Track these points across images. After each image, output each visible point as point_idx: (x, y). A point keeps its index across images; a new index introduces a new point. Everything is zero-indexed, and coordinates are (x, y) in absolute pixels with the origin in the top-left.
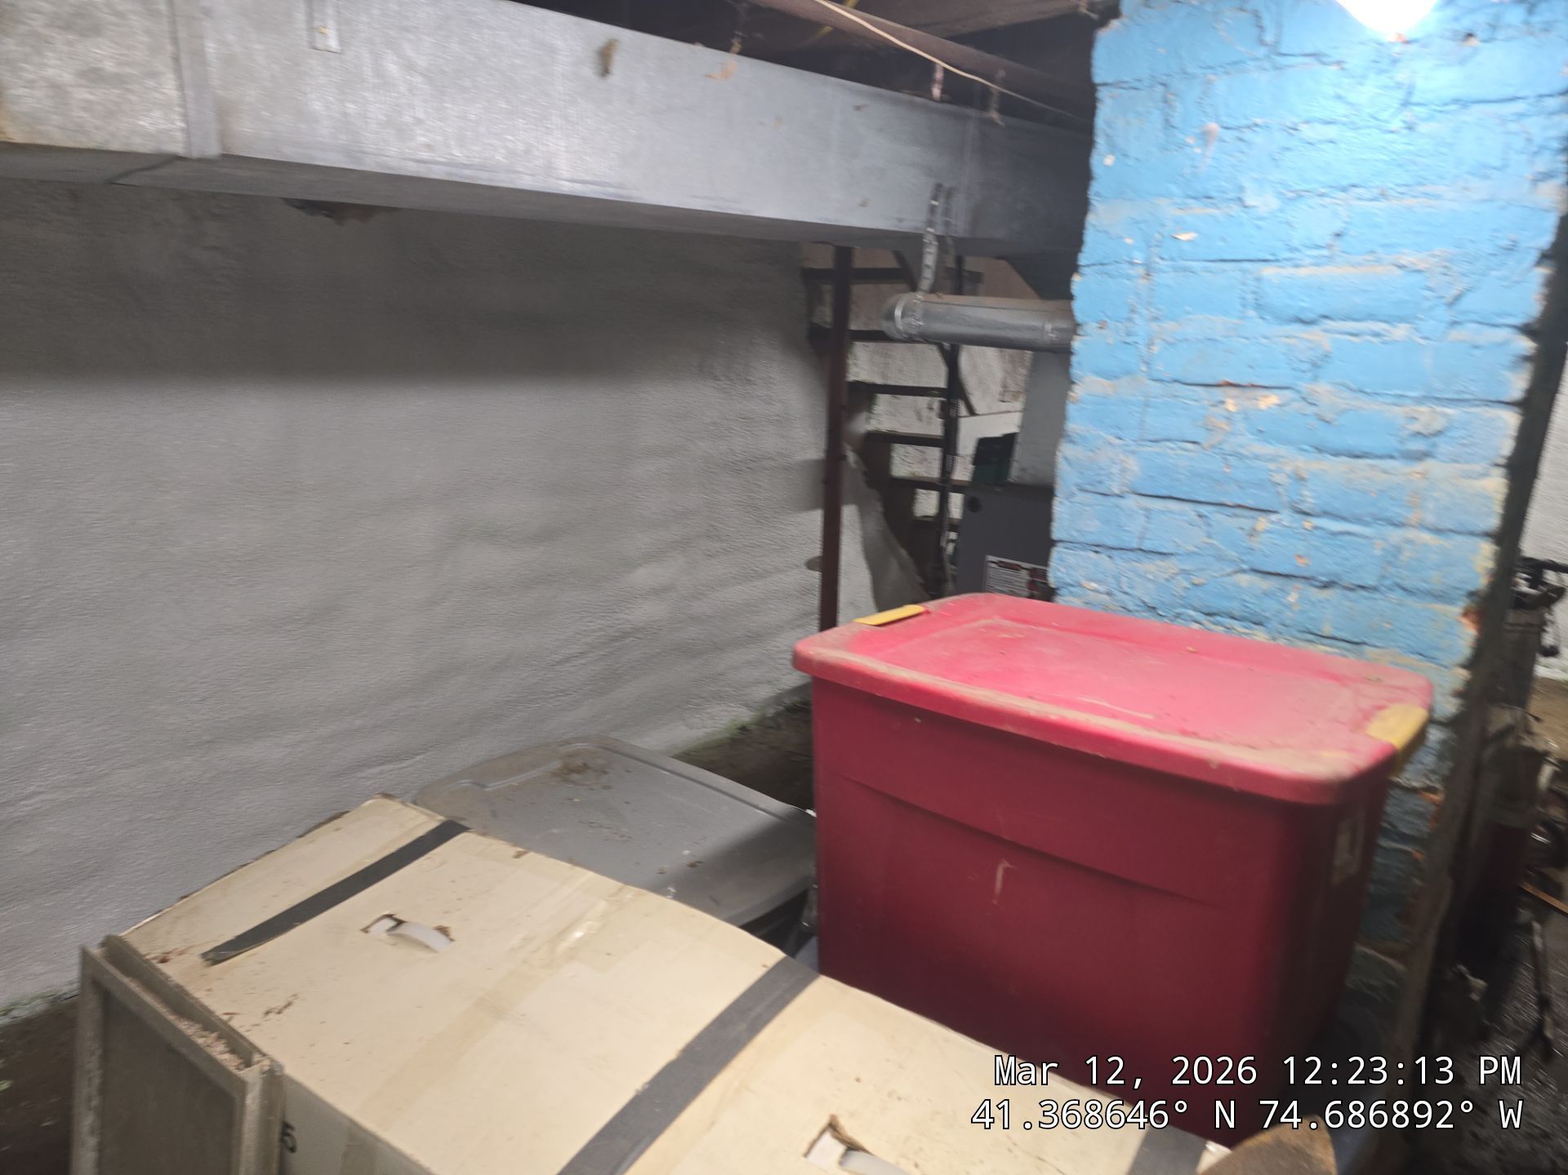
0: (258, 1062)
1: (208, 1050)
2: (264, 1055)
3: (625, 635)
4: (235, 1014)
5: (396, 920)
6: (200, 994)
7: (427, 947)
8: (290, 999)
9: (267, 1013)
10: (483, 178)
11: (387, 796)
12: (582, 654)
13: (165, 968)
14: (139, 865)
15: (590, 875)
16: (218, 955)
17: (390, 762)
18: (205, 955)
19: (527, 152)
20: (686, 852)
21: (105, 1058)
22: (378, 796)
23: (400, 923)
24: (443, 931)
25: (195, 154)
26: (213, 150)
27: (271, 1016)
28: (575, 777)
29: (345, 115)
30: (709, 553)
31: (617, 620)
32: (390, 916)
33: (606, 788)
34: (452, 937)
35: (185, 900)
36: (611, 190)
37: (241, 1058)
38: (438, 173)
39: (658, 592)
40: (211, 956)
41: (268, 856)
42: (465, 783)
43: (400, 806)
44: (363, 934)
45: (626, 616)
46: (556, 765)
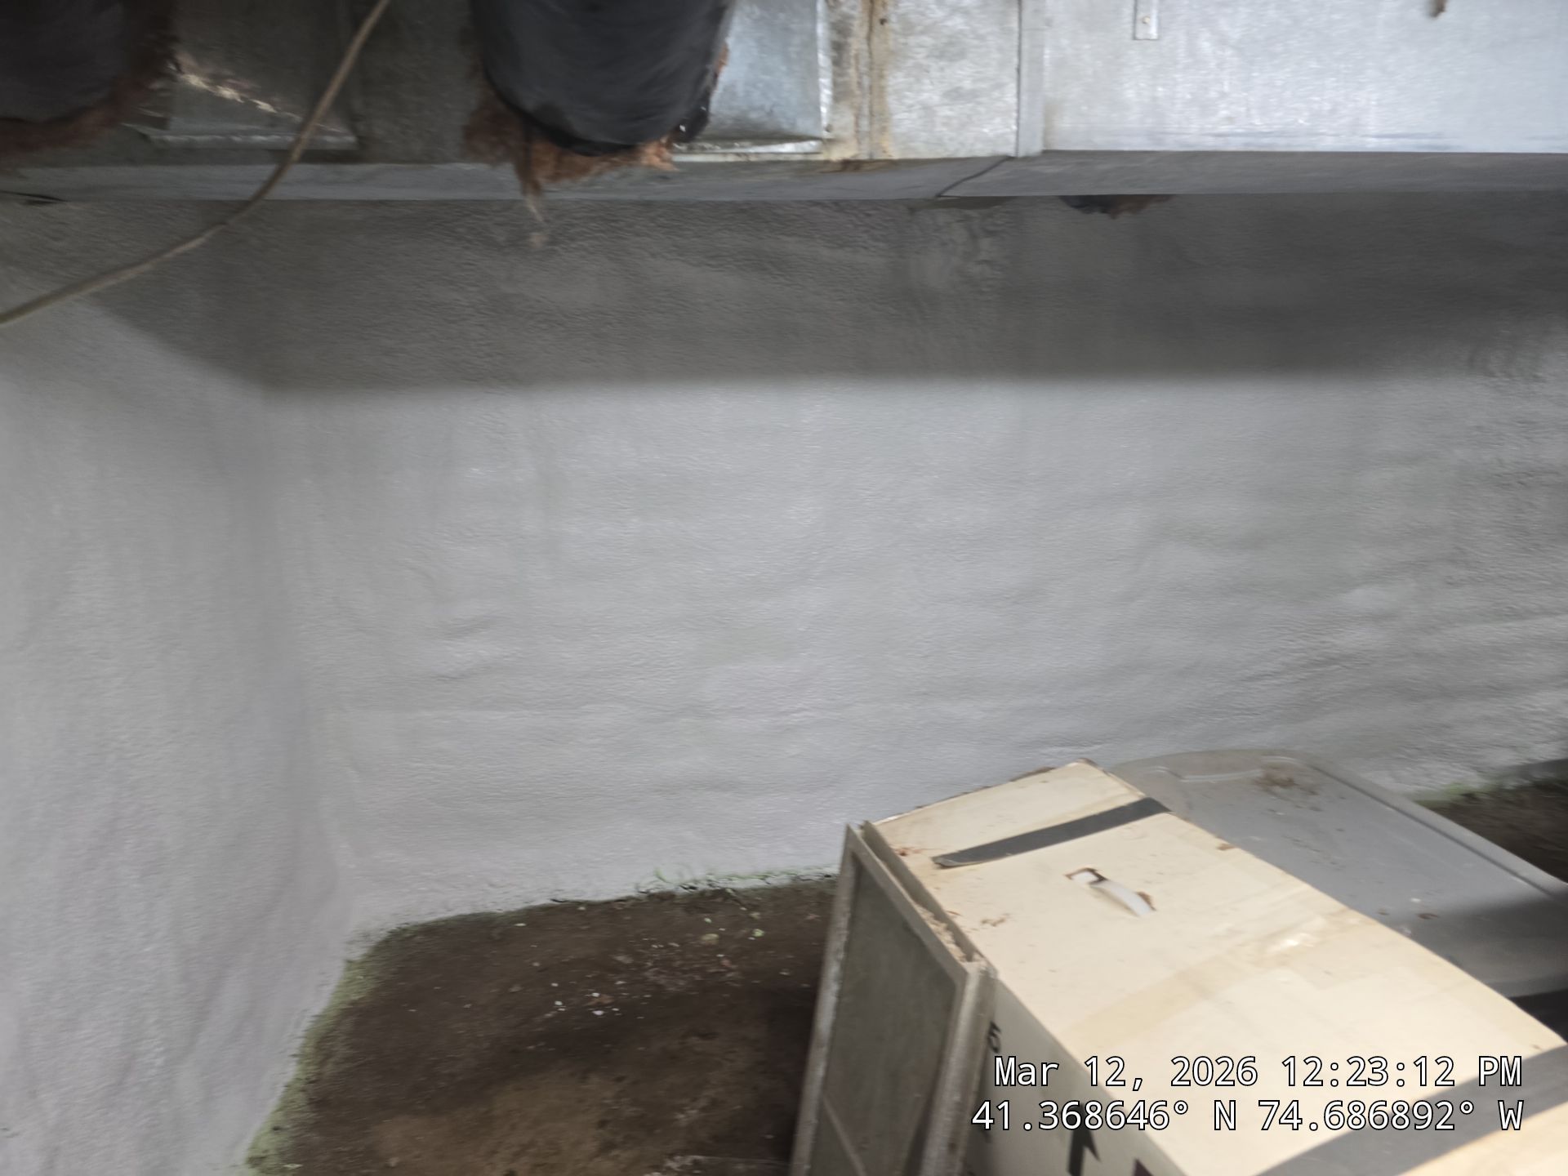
0: (978, 961)
1: (938, 936)
2: (982, 956)
3: (1332, 661)
4: (957, 914)
5: (1098, 875)
6: (930, 887)
7: (1127, 908)
8: (1003, 916)
9: (984, 922)
10: (1282, 145)
11: (1090, 762)
12: (1275, 674)
13: (904, 859)
14: (863, 785)
15: (1305, 887)
16: (946, 862)
17: (1070, 745)
18: (934, 859)
19: (1333, 111)
20: (1416, 900)
21: (853, 922)
22: (1081, 760)
23: (1101, 879)
24: (1145, 898)
25: (1021, 154)
26: (1036, 147)
27: (987, 925)
28: (1278, 789)
29: (1154, 99)
30: (1450, 581)
31: (1324, 642)
32: (1092, 871)
33: (1316, 809)
34: (1155, 906)
35: (920, 810)
36: (1425, 142)
37: (964, 952)
38: (1235, 145)
39: (1378, 618)
40: (940, 861)
41: (984, 791)
42: (1162, 769)
43: (1103, 775)
44: (1067, 879)
45: (1333, 640)
46: (1258, 773)
